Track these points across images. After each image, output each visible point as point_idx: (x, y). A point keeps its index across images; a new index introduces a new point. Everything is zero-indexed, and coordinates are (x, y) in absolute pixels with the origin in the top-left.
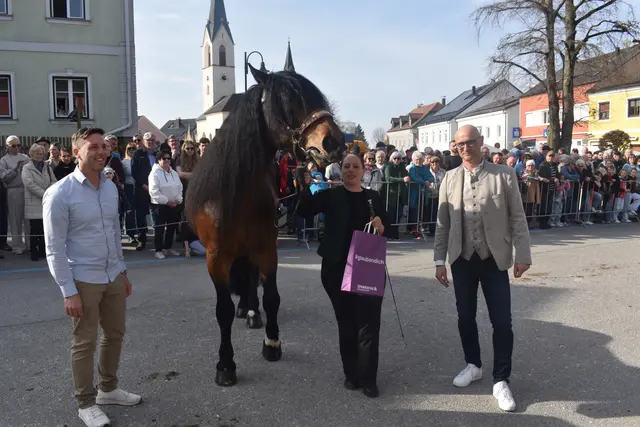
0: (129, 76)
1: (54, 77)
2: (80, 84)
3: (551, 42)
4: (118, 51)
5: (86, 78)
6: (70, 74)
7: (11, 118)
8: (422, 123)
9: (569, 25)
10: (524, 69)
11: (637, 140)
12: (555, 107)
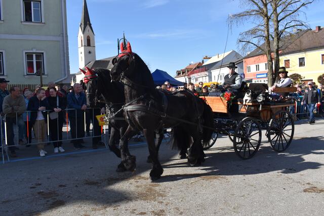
0: (65, 52)
1: (26, 53)
2: (40, 56)
3: (268, 31)
4: (60, 39)
5: (43, 53)
6: (34, 51)
7: (3, 75)
8: (193, 73)
9: (276, 23)
10: (255, 45)
11: (304, 78)
12: (271, 63)
